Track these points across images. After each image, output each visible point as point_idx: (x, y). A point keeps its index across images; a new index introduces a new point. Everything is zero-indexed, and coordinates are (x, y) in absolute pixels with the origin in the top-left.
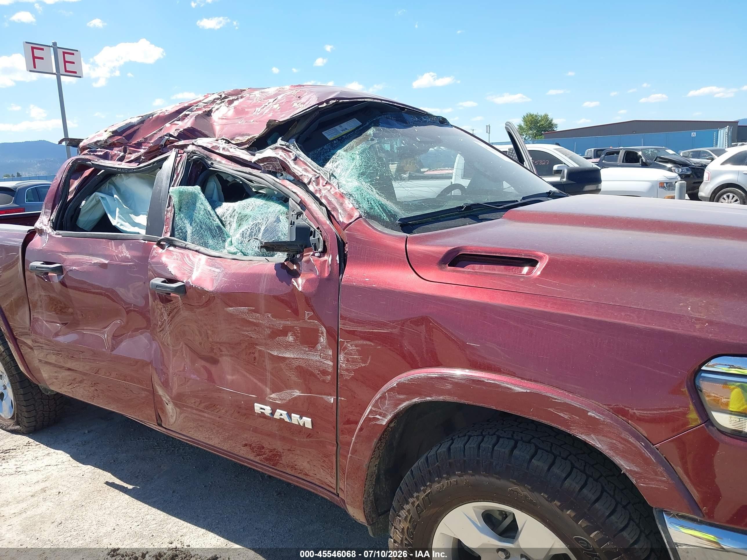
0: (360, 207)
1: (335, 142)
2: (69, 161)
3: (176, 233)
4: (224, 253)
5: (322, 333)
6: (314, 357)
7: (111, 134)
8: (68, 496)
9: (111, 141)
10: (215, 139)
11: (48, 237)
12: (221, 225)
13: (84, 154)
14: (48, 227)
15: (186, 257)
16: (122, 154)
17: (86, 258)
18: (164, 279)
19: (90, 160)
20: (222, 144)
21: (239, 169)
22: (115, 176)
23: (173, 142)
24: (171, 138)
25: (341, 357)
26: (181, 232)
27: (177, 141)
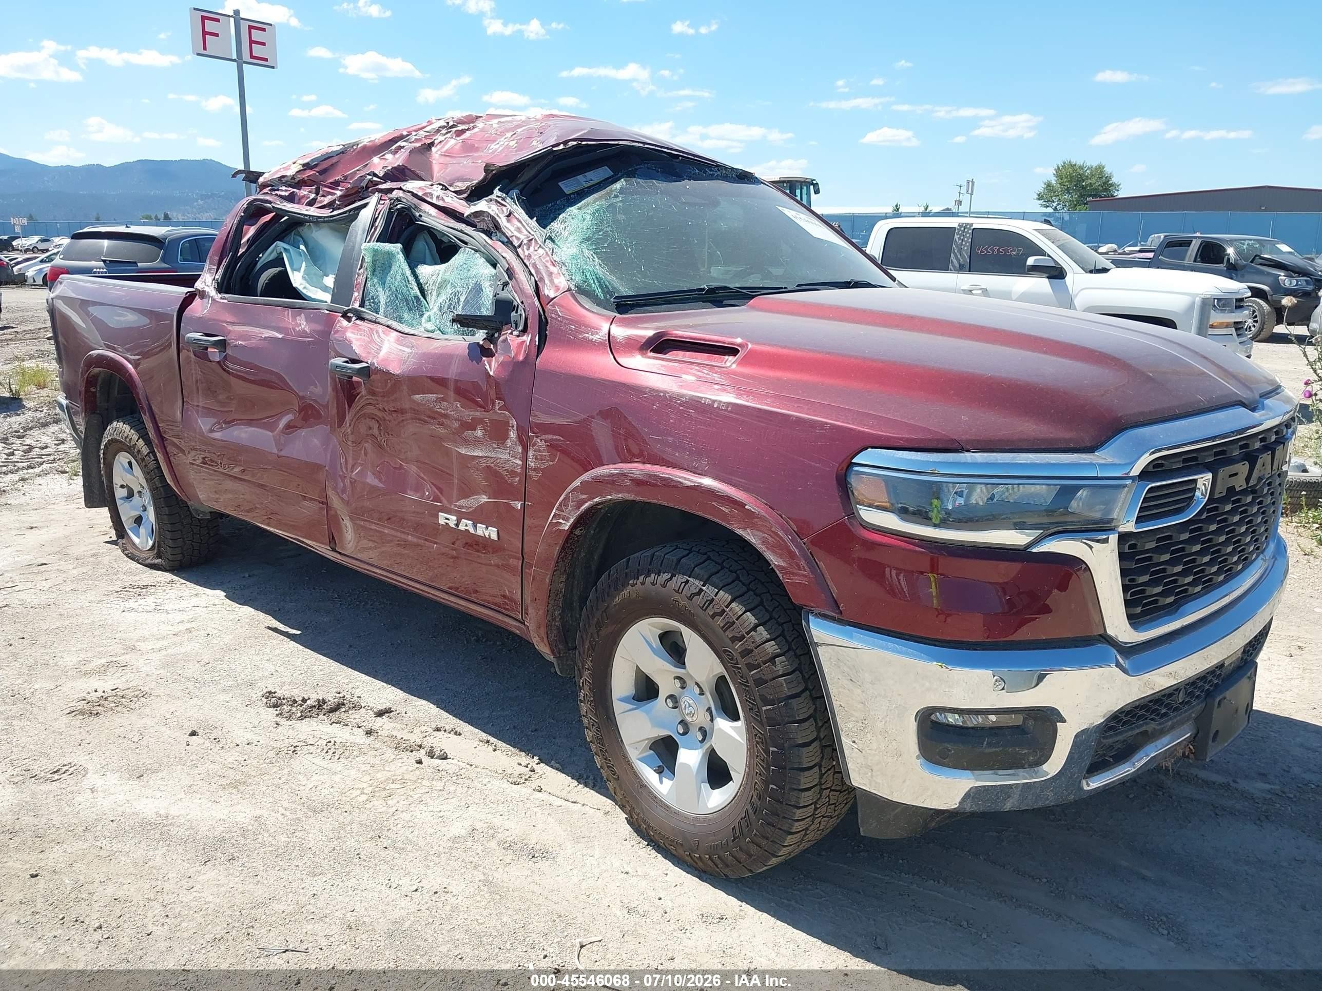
0: (571, 279)
1: (572, 196)
2: (244, 202)
3: (367, 303)
4: (419, 331)
5: (513, 427)
6: (503, 455)
7: (300, 167)
8: (219, 639)
9: (300, 177)
10: (430, 183)
11: (210, 302)
12: (419, 294)
13: (264, 194)
14: (212, 288)
15: (375, 333)
16: (313, 196)
17: (256, 330)
18: (345, 359)
19: (270, 202)
20: (437, 191)
21: (451, 225)
22: (302, 225)
23: (377, 184)
24: (375, 179)
25: (531, 454)
26: (373, 303)
27: (382, 183)
